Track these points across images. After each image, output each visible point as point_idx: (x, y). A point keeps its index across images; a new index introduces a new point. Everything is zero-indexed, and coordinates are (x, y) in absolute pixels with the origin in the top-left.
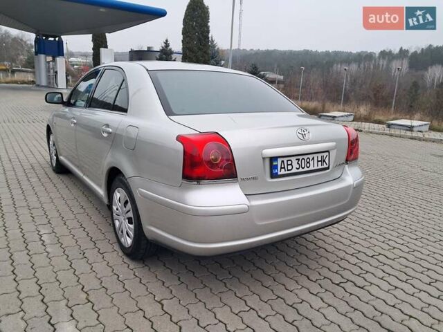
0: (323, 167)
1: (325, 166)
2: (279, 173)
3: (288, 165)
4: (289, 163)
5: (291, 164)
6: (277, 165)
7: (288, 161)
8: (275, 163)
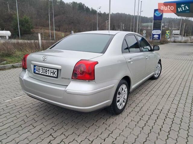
0: (53, 76)
1: (55, 76)
2: (36, 72)
3: (39, 70)
4: (39, 69)
5: (40, 70)
6: (35, 69)
7: (39, 68)
8: (35, 68)
